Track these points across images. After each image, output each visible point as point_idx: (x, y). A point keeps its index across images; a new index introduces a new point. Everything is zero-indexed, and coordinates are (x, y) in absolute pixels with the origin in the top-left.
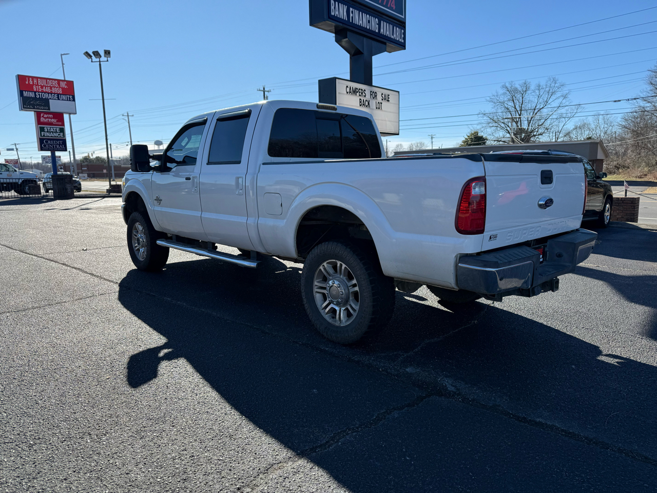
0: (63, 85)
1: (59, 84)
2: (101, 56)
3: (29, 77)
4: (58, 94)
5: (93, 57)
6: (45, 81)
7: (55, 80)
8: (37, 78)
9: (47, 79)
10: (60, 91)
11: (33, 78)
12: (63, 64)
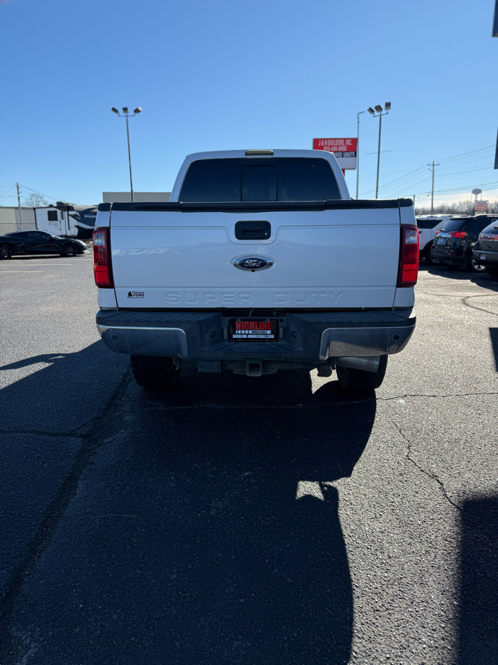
0: (348, 143)
1: (345, 142)
2: (381, 110)
3: (321, 139)
4: (343, 152)
5: (376, 112)
6: (333, 141)
7: (342, 139)
8: (328, 139)
9: (335, 139)
10: (345, 149)
11: (324, 139)
12: (359, 122)
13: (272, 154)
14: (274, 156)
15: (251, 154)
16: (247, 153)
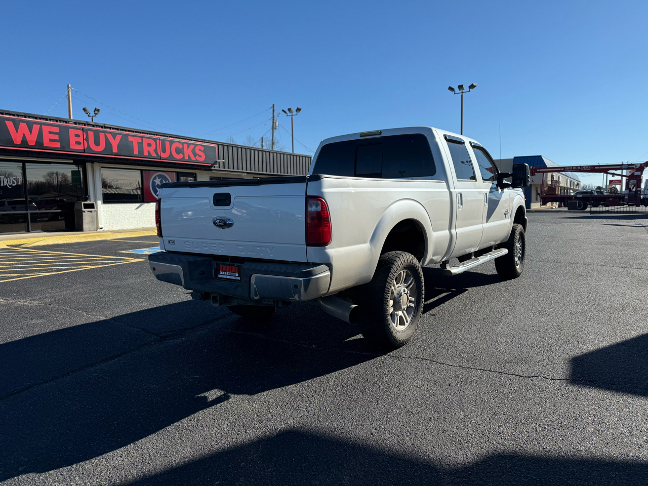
13: (380, 133)
14: (382, 135)
15: (364, 136)
16: (362, 135)
